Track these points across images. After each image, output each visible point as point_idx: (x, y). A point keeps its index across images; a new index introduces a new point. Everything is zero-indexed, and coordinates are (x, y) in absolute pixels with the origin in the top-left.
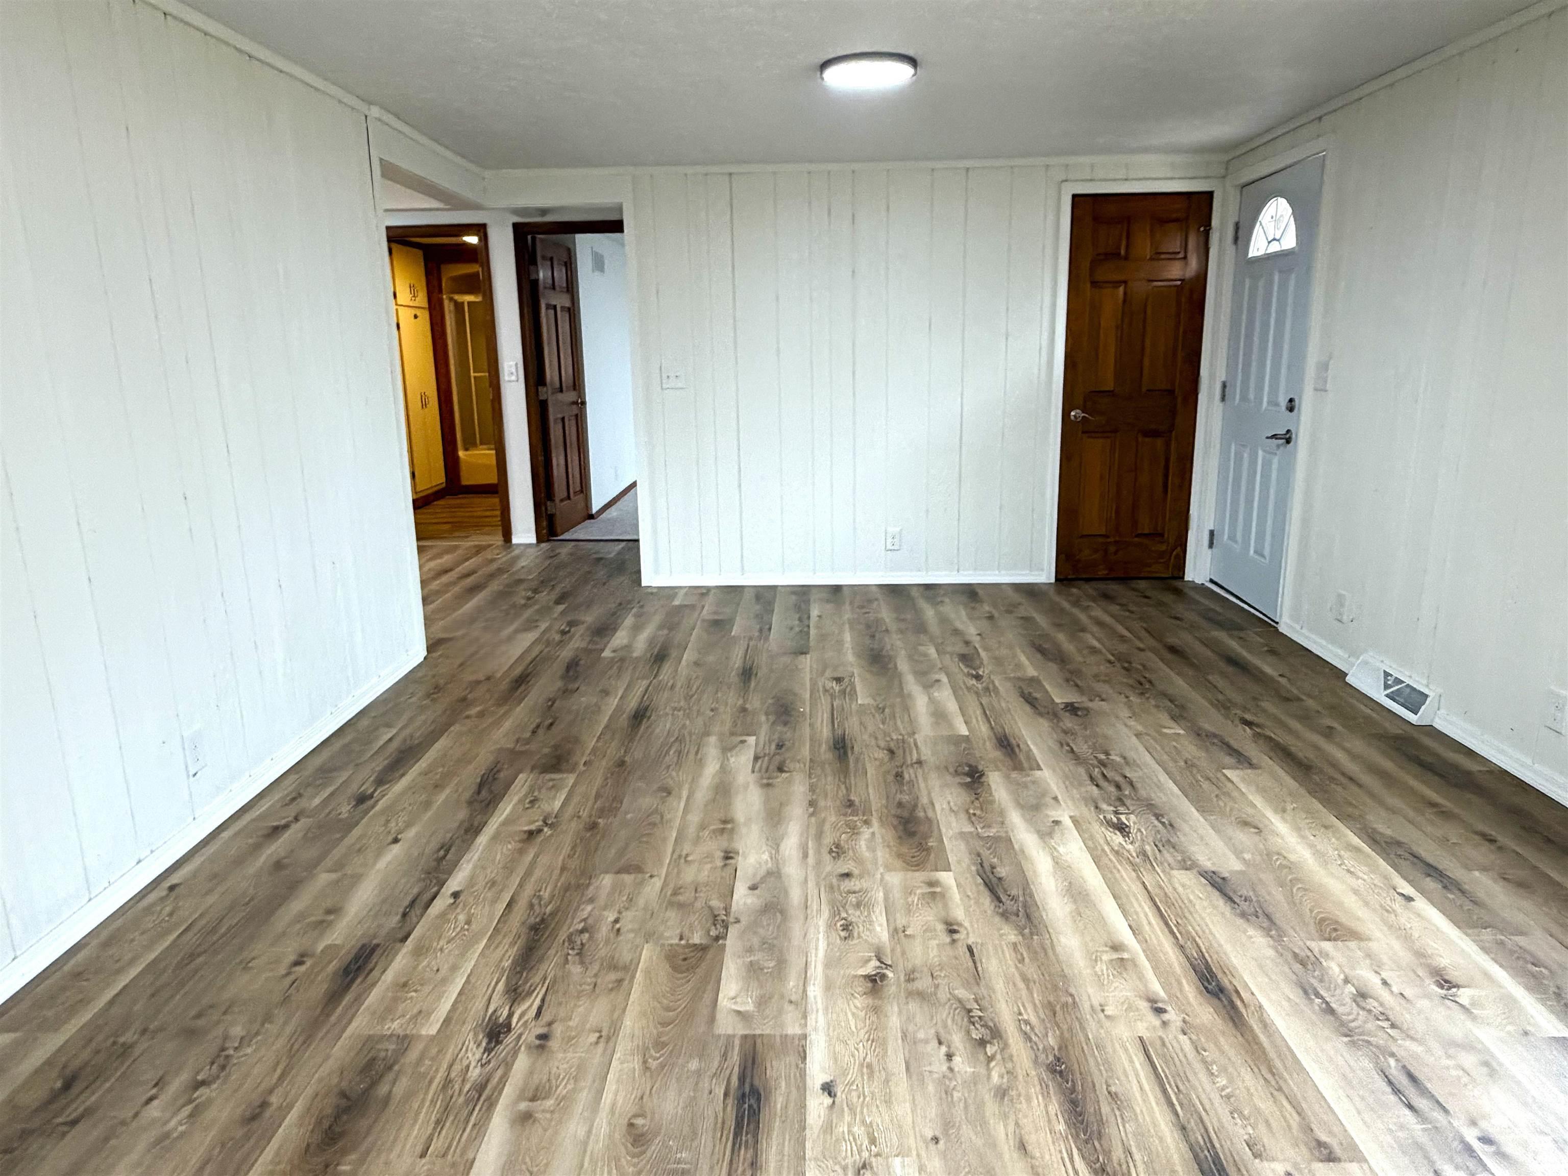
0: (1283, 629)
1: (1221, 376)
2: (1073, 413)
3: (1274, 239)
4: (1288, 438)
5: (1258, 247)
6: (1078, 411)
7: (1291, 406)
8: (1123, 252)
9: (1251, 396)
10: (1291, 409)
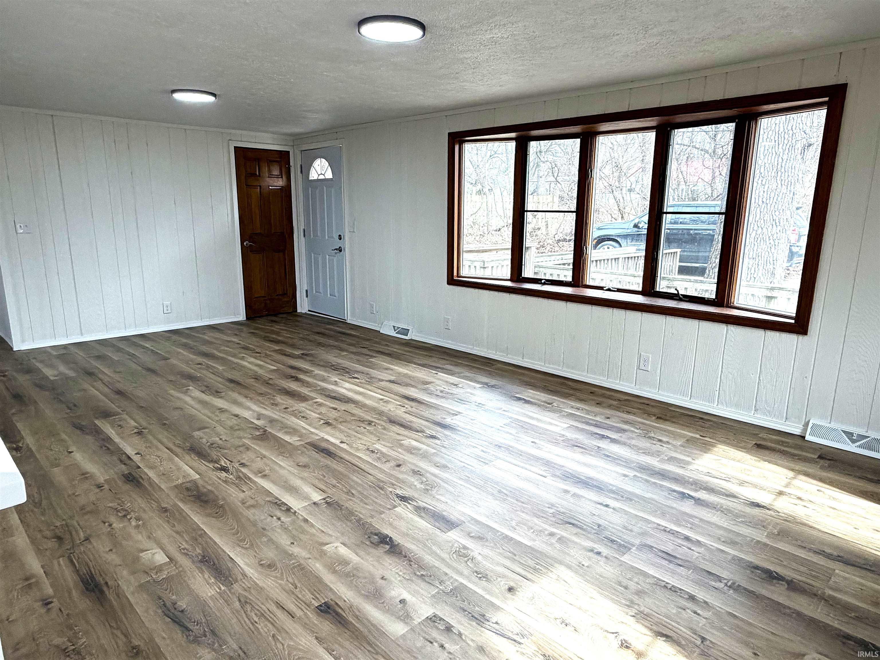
0: (349, 321)
1: (302, 228)
2: (245, 243)
3: (322, 174)
4: (340, 250)
5: (313, 175)
6: (247, 242)
7: (340, 238)
8: (258, 174)
9: (319, 234)
10: (340, 239)
